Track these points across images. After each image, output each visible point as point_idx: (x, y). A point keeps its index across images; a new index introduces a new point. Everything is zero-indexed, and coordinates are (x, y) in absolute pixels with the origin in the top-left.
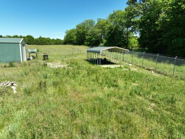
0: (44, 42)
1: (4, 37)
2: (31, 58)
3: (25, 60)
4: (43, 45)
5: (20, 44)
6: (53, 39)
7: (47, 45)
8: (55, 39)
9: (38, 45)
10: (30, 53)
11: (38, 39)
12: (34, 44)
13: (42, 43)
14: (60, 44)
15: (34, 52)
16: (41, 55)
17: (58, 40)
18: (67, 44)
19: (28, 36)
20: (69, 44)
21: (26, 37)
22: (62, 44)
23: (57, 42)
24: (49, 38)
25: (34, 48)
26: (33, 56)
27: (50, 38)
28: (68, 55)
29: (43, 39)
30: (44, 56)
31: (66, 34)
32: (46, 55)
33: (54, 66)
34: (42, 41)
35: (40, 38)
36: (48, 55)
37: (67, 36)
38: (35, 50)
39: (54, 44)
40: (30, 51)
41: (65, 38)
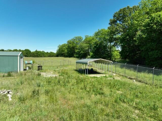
0: (39, 55)
1: (6, 51)
2: (27, 68)
3: (22, 70)
4: (38, 57)
5: (19, 57)
6: (47, 52)
7: (42, 57)
8: (49, 52)
9: (34, 57)
10: (27, 64)
11: (34, 52)
12: (30, 56)
13: (37, 55)
14: (52, 56)
15: (30, 64)
16: (36, 66)
17: (51, 53)
18: (59, 56)
19: (26, 50)
20: (60, 56)
21: (24, 51)
22: (55, 57)
23: (51, 55)
24: (44, 52)
25: (30, 60)
26: (29, 67)
28: (59, 66)
29: (38, 52)
30: (39, 67)
31: (58, 48)
32: (40, 65)
33: (47, 76)
34: (37, 54)
35: (36, 51)
36: (42, 66)
37: (59, 49)
38: (31, 62)
39: (48, 57)
40: (26, 62)
41: (57, 52)
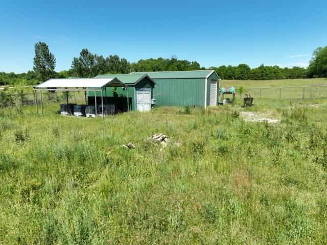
2: (224, 102)
5: (206, 79)
15: (230, 93)
17: (296, 69)
18: (315, 76)
19: (240, 66)
20: (319, 77)
24: (278, 67)
26: (228, 99)
27: (280, 67)
30: (246, 99)
35: (262, 67)
38: (232, 89)
39: (287, 78)
40: (223, 90)
